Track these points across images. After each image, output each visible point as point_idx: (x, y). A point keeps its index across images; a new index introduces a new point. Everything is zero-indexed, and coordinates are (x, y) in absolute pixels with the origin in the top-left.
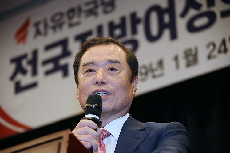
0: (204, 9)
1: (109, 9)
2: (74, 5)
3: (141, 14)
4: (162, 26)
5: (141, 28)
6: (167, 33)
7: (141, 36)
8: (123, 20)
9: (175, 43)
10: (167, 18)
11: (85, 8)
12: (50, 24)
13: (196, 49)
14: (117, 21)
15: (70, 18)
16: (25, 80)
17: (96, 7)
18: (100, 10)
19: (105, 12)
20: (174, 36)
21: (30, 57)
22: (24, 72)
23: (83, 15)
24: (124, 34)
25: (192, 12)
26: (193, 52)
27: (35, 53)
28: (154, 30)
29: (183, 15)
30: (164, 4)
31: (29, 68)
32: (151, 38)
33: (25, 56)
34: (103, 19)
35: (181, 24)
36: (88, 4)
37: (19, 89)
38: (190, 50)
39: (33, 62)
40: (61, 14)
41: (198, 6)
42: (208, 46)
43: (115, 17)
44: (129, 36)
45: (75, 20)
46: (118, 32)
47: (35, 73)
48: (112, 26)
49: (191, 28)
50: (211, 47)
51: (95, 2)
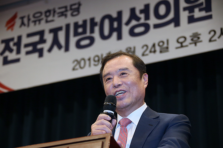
0: (142, 21)
1: (75, 13)
2: (51, 8)
3: (98, 20)
4: (112, 30)
5: (97, 29)
6: (115, 35)
7: (96, 35)
8: (85, 22)
9: (120, 42)
10: (115, 25)
11: (58, 11)
12: (32, 19)
13: (134, 48)
14: (80, 23)
15: (47, 17)
16: (12, 56)
17: (66, 11)
18: (69, 13)
19: (72, 15)
20: (120, 37)
21: (16, 40)
22: (11, 51)
23: (56, 15)
24: (84, 32)
25: (134, 23)
26: (132, 50)
27: (20, 38)
28: (106, 32)
29: (127, 24)
30: (115, 15)
31: (15, 48)
32: (104, 37)
33: (12, 39)
34: (71, 20)
35: (125, 30)
36: (60, 8)
37: (6, 62)
38: (130, 48)
39: (18, 44)
40: (41, 13)
41: (138, 19)
42: (143, 47)
43: (79, 20)
44: (88, 34)
45: (50, 18)
46: (80, 30)
47: (18, 52)
48: (76, 25)
49: (132, 33)
50: (145, 48)
51: (66, 7)
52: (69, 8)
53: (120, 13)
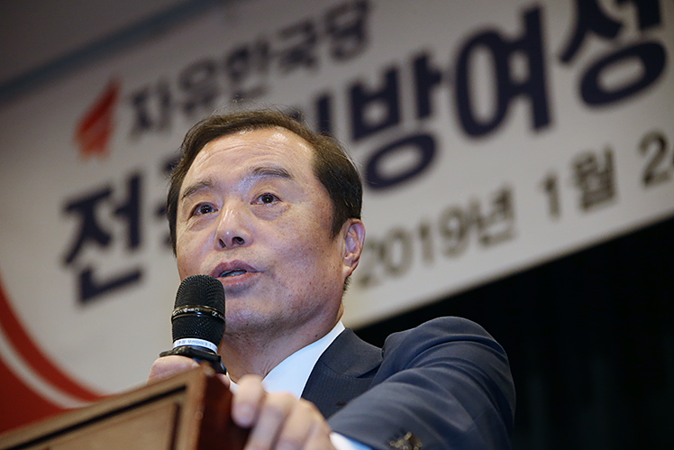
0: (630, 34)
1: (349, 44)
2: (245, 35)
3: (443, 58)
4: (506, 92)
5: (443, 99)
6: (521, 111)
7: (444, 123)
8: (391, 76)
9: (548, 139)
10: (519, 68)
11: (279, 46)
12: (178, 96)
13: (609, 156)
14: (373, 81)
15: (236, 76)
16: (108, 262)
17: (312, 40)
18: (323, 50)
19: (339, 55)
20: (541, 118)
21: (120, 194)
22: (104, 240)
23: (274, 66)
24: (393, 118)
25: (595, 47)
26: (601, 162)
27: (135, 184)
28: (484, 103)
29: (568, 56)
30: (511, 27)
31: (117, 228)
32: (474, 128)
33: (105, 194)
34: (333, 77)
35: (563, 83)
36: (287, 33)
37: (90, 289)
38: (591, 159)
39: (131, 211)
40: (210, 67)
41: (610, 29)
42: (644, 146)
43: (368, 68)
44: (409, 124)
45: (250, 82)
46: (375, 113)
47: (134, 240)
48: (359, 97)
49: (593, 94)
50: (653, 149)
51: (307, 28)
52: (320, 28)
53: (533, 19)
